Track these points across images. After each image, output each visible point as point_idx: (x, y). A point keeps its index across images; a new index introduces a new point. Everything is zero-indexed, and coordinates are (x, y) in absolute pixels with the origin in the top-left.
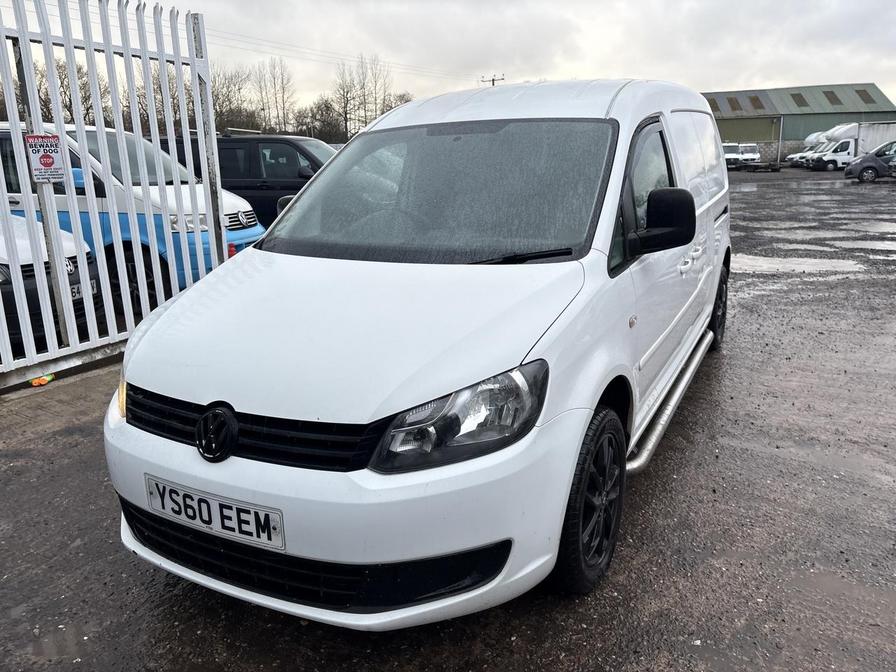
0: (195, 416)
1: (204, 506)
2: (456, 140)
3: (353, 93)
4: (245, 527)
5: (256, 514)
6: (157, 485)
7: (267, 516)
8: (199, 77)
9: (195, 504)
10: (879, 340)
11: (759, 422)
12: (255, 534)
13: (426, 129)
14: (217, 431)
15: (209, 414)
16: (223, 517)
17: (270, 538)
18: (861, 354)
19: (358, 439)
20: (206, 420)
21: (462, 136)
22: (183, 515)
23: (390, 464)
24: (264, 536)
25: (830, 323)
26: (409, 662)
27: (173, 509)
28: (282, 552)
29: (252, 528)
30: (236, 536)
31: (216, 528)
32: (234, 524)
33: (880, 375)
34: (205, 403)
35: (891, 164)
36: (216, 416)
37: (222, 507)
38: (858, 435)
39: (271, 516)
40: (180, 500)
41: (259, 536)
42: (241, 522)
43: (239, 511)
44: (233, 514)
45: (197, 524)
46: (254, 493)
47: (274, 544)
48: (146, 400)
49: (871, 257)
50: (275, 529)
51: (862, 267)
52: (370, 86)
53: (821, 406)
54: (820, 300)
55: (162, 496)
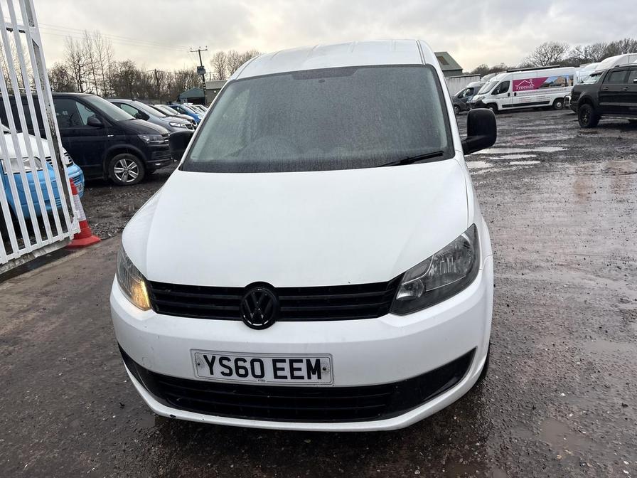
0: (236, 297)
1: (257, 365)
2: (321, 82)
3: (82, 61)
4: (296, 373)
5: (308, 362)
6: (205, 357)
7: (318, 362)
8: (33, 41)
9: (248, 365)
10: (532, 205)
11: (502, 261)
12: (306, 377)
13: (290, 75)
14: (263, 305)
15: (252, 292)
16: (276, 369)
17: (319, 377)
18: (529, 215)
19: (383, 293)
20: (249, 298)
21: (325, 79)
22: (234, 376)
23: (405, 308)
24: (314, 377)
25: (499, 198)
26: (400, 448)
27: (223, 373)
28: (331, 386)
29: (304, 373)
30: (289, 382)
31: (269, 379)
32: (287, 373)
33: (548, 225)
34: (243, 285)
35: (468, 102)
36: (258, 294)
37: (275, 361)
38: (561, 260)
39: (322, 360)
40: (232, 364)
41: (309, 377)
42: (292, 370)
43: (292, 362)
44: (286, 365)
45: (250, 380)
46: (306, 345)
47: (324, 381)
48: (174, 292)
49: (491, 158)
50: (324, 369)
51: (488, 165)
52: (96, 56)
53: (528, 246)
54: (485, 186)
55: (211, 365)
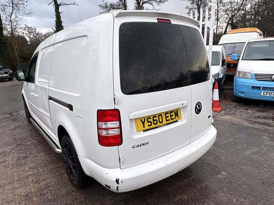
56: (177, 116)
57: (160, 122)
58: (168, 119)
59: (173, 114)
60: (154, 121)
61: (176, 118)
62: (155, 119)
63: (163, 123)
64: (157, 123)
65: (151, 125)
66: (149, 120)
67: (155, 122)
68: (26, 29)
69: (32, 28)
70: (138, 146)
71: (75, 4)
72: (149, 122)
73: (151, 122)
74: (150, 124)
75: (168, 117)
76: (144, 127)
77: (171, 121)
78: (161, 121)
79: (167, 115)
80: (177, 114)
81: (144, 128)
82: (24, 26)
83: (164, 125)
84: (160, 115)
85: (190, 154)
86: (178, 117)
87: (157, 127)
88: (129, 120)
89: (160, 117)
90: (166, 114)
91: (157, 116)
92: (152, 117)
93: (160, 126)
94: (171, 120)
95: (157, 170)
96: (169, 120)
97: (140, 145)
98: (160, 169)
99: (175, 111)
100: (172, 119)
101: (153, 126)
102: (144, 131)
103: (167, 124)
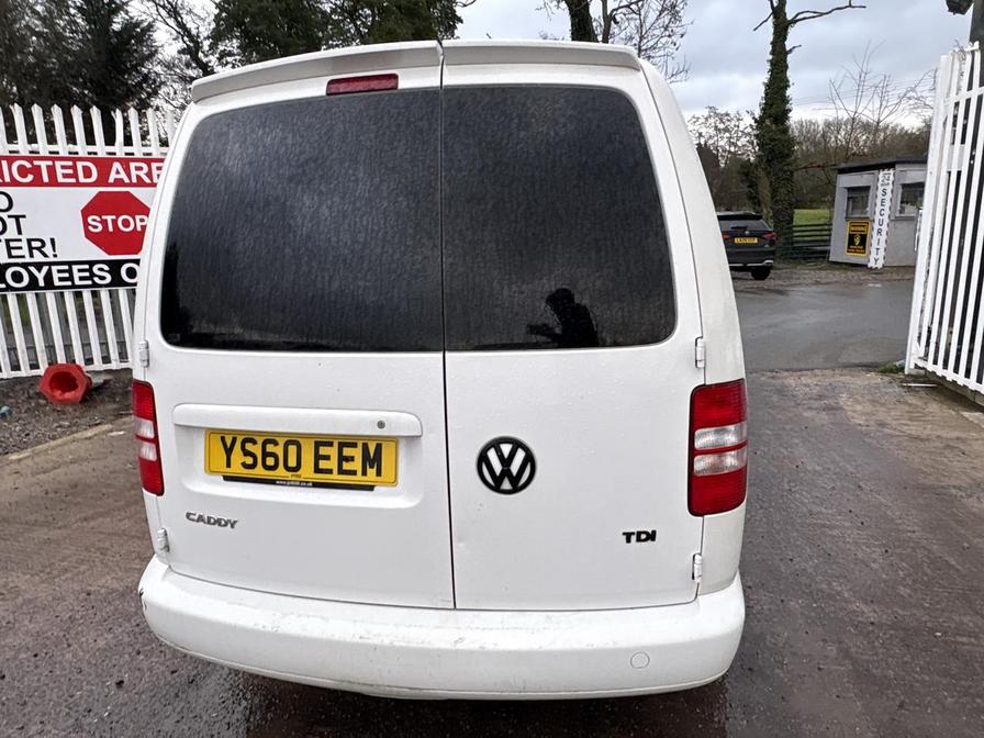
56: (372, 467)
57: (287, 468)
58: (323, 464)
59: (357, 453)
60: (265, 454)
61: (364, 473)
62: (270, 448)
63: (299, 476)
64: (275, 467)
65: (253, 466)
66: (249, 447)
67: (270, 461)
68: (712, 121)
69: (727, 115)
70: (200, 519)
71: (850, 6)
72: (247, 453)
73: (253, 456)
74: (249, 461)
75: (327, 458)
76: (229, 465)
77: (335, 477)
78: (292, 463)
79: (323, 451)
80: (373, 460)
81: (228, 470)
82: (706, 113)
83: (304, 484)
84: (293, 441)
85: (397, 644)
86: (379, 473)
87: (272, 482)
88: (172, 426)
89: (292, 449)
90: (318, 445)
91: (282, 441)
92: (260, 440)
93: (285, 483)
94: (339, 473)
95: (235, 627)
96: (330, 471)
97: (209, 518)
98: (244, 631)
99: (365, 447)
100: (341, 471)
101: (259, 471)
102: (227, 478)
103: (316, 485)
